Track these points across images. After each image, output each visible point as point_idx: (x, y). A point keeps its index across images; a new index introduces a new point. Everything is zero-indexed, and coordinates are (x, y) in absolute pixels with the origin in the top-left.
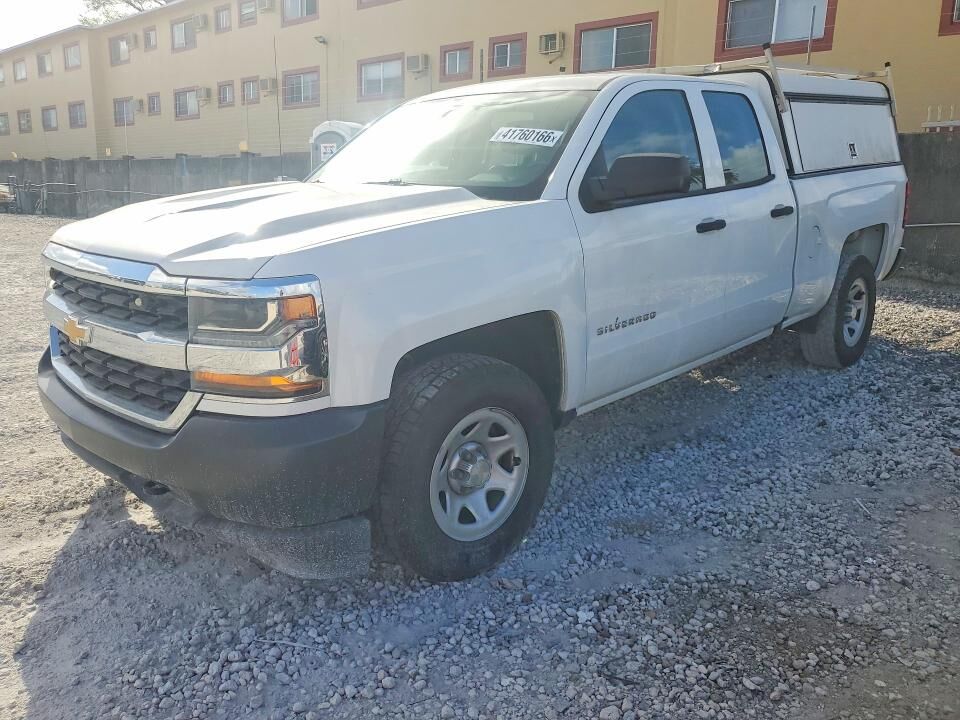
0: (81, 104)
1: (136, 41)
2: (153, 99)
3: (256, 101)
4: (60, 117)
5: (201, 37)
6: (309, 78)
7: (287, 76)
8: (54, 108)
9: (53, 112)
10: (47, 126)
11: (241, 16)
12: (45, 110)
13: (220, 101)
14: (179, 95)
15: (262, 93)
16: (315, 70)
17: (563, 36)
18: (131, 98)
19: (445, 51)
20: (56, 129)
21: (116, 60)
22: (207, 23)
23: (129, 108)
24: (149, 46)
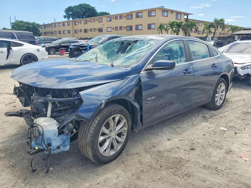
0: (70, 30)
4: (66, 32)
7: (99, 28)
10: (64, 33)
11: (93, 21)
12: (64, 31)
13: (90, 31)
15: (96, 30)
16: (102, 28)
19: (116, 27)
21: (75, 24)
22: (89, 21)
23: (77, 31)
24: (80, 23)
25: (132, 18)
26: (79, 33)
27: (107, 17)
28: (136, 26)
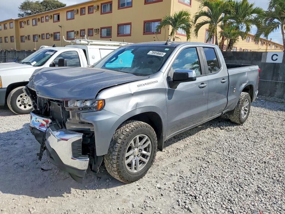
0: (13, 36)
1: (25, 23)
2: (29, 36)
3: (49, 38)
4: (8, 40)
5: (38, 23)
6: (58, 34)
7: (54, 33)
8: (7, 37)
9: (7, 38)
10: (6, 41)
11: (46, 19)
12: (5, 38)
13: (42, 38)
14: (34, 36)
15: (50, 37)
16: (59, 33)
17: (98, 29)
18: (24, 36)
19: (81, 31)
20: (8, 42)
21: (21, 27)
22: (39, 20)
23: (24, 38)
24: (28, 24)
25: (111, 11)
26: (26, 41)
27: (67, 12)
28: (119, 26)
